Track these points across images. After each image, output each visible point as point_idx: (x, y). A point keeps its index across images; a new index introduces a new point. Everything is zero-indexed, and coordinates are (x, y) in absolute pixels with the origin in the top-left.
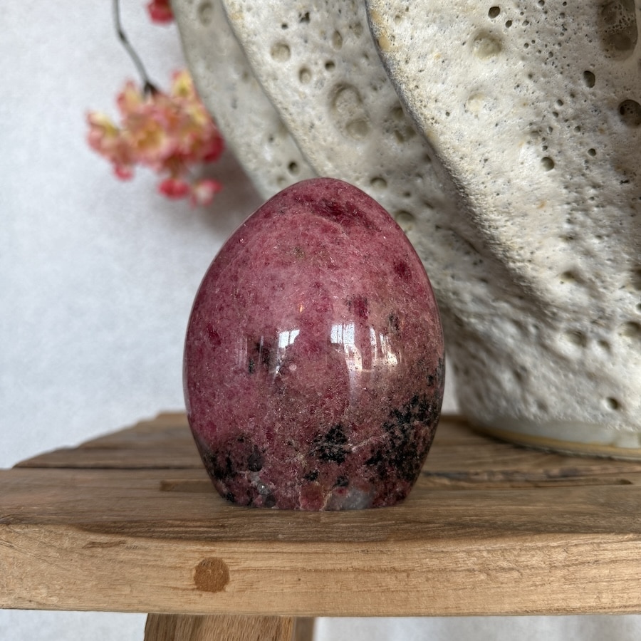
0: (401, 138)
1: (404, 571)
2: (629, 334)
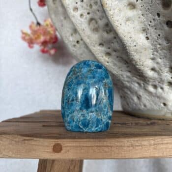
0: (107, 33)
1: (110, 146)
2: (168, 85)
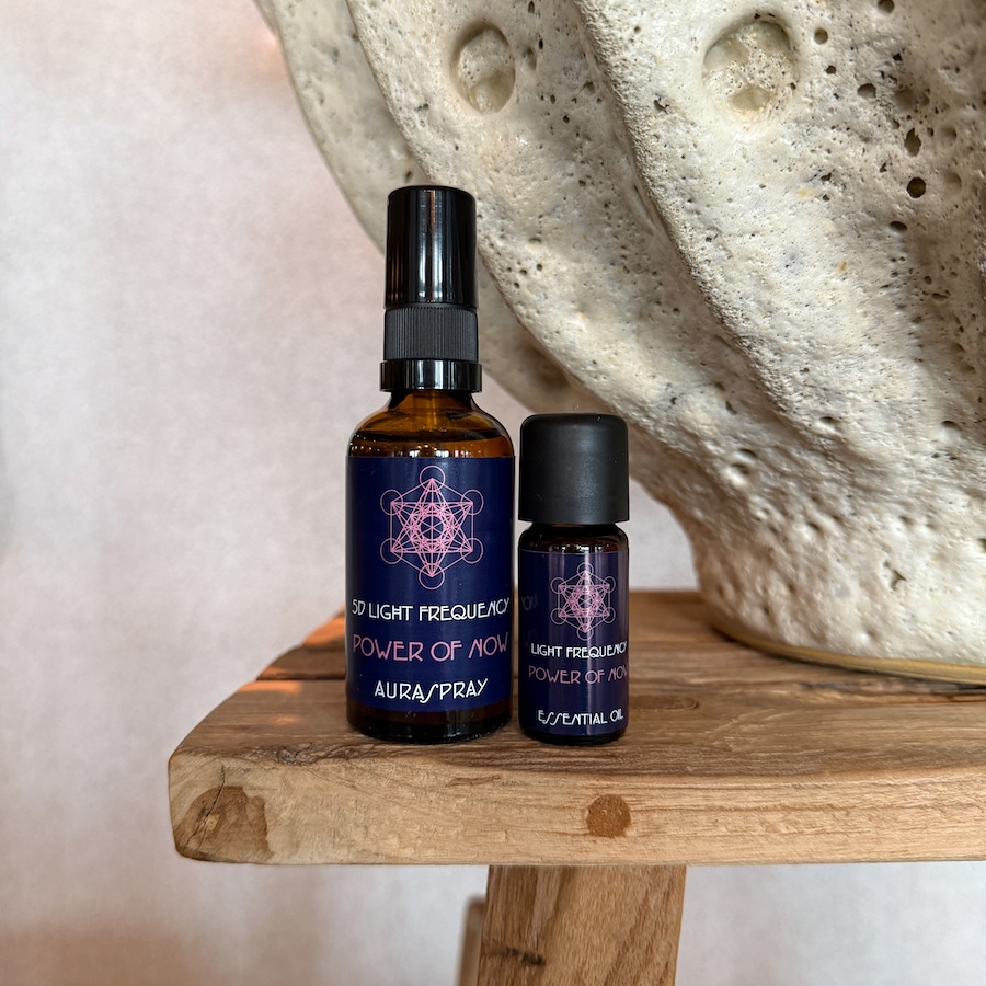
1: (843, 809)
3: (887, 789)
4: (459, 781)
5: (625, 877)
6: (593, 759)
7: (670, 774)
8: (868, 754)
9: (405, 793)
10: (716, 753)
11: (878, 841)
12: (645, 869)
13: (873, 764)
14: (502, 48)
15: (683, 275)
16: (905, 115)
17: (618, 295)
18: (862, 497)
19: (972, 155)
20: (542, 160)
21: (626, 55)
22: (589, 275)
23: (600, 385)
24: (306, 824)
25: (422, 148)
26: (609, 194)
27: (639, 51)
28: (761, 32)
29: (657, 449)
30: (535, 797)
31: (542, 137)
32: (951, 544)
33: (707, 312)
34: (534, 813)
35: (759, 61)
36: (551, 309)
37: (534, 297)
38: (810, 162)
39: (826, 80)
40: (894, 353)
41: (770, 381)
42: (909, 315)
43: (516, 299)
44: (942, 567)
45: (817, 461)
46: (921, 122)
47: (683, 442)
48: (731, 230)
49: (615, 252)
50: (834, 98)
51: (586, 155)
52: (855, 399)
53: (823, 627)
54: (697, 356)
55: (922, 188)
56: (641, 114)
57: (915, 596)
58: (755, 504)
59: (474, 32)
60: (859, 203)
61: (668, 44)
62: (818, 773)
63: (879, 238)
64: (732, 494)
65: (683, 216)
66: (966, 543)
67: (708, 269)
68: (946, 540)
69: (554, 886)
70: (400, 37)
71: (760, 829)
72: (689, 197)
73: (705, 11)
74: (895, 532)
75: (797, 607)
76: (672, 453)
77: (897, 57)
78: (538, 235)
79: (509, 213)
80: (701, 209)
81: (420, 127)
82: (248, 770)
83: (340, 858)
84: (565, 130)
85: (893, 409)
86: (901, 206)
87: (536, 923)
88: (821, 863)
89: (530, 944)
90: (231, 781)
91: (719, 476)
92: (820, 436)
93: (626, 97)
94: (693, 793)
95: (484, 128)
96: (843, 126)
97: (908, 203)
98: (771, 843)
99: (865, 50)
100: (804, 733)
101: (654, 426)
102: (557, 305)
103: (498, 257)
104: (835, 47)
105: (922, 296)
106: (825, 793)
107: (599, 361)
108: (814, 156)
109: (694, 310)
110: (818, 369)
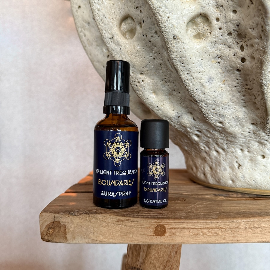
1: (224, 228)
3: (236, 223)
4: (119, 220)
5: (165, 247)
6: (156, 215)
7: (177, 219)
8: (231, 213)
9: (104, 224)
10: (190, 213)
11: (234, 237)
12: (170, 245)
13: (232, 216)
14: (133, 22)
15: (181, 83)
16: (240, 41)
17: (164, 89)
18: (230, 144)
19: (258, 52)
20: (143, 52)
21: (166, 24)
22: (156, 83)
23: (159, 113)
24: (77, 232)
25: (111, 49)
26: (161, 62)
27: (169, 23)
28: (202, 18)
29: (175, 130)
30: (140, 225)
31: (143, 46)
32: (254, 156)
33: (187, 93)
34: (140, 229)
35: (201, 26)
36: (146, 92)
37: (141, 89)
38: (215, 53)
39: (219, 31)
40: (238, 105)
41: (204, 112)
42: (242, 95)
43: (137, 89)
44: (252, 163)
45: (218, 134)
46: (244, 43)
47: (182, 129)
48: (194, 71)
49: (163, 77)
50: (221, 36)
51: (155, 51)
52: (227, 117)
53: (219, 179)
54: (185, 105)
55: (245, 60)
56: (169, 40)
57: (244, 170)
58: (201, 145)
59: (125, 18)
60: (228, 64)
61: (177, 21)
62: (217, 219)
63: (233, 74)
64: (195, 142)
65: (181, 68)
66: (258, 156)
67: (188, 82)
68: (253, 155)
69: (146, 250)
70: (106, 19)
71: (201, 234)
72: (182, 62)
73: (187, 13)
74: (239, 153)
75: (212, 174)
76: (179, 131)
77: (238, 25)
78: (142, 72)
79: (135, 66)
80: (185, 66)
81: (111, 43)
82: (61, 217)
83: (86, 241)
84: (150, 45)
85: (238, 120)
86: (239, 65)
87: (140, 260)
88: (218, 243)
89: (139, 265)
90: (57, 220)
91: (191, 137)
92: (218, 127)
93: (165, 35)
94: (183, 224)
95: (128, 44)
96: (224, 44)
97: (241, 64)
98: (205, 238)
99: (229, 24)
100: (214, 208)
101: (174, 124)
102: (148, 91)
103: (132, 78)
104: (221, 23)
105: (245, 89)
106: (219, 224)
107: (159, 106)
108: (216, 52)
109: (184, 93)
110: (217, 109)
